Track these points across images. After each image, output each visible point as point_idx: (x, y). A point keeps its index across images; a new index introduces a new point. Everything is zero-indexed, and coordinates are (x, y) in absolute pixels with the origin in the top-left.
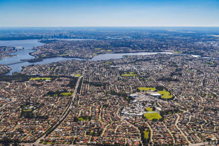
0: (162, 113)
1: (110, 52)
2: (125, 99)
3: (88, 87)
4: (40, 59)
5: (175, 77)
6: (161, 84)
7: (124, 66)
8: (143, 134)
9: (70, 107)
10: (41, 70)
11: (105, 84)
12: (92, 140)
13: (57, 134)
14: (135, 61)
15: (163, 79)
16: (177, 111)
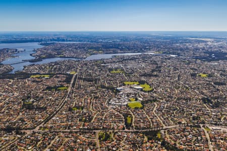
0: (143, 103)
1: (101, 53)
2: (113, 92)
3: (82, 83)
4: (40, 59)
5: (155, 73)
6: (143, 79)
7: (113, 64)
8: (126, 120)
9: (66, 99)
10: (40, 68)
11: (96, 80)
12: (84, 125)
13: (55, 122)
14: (123, 60)
15: (145, 75)
16: (155, 100)
